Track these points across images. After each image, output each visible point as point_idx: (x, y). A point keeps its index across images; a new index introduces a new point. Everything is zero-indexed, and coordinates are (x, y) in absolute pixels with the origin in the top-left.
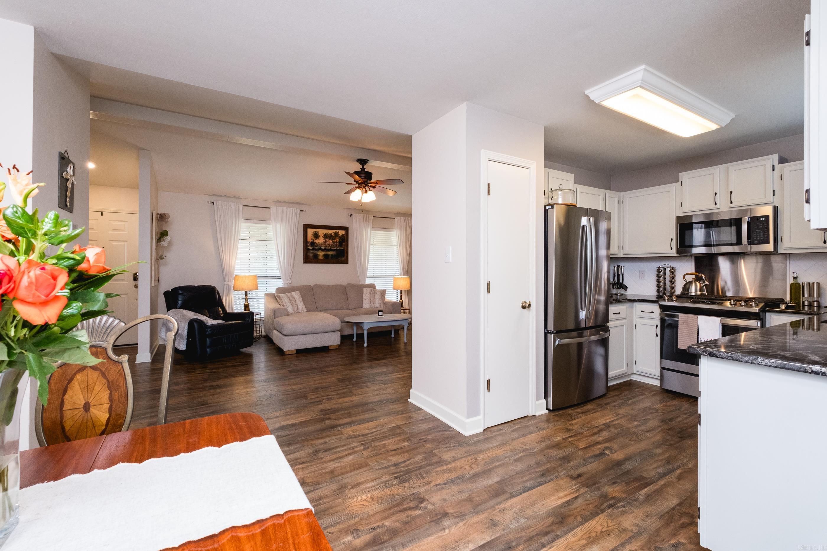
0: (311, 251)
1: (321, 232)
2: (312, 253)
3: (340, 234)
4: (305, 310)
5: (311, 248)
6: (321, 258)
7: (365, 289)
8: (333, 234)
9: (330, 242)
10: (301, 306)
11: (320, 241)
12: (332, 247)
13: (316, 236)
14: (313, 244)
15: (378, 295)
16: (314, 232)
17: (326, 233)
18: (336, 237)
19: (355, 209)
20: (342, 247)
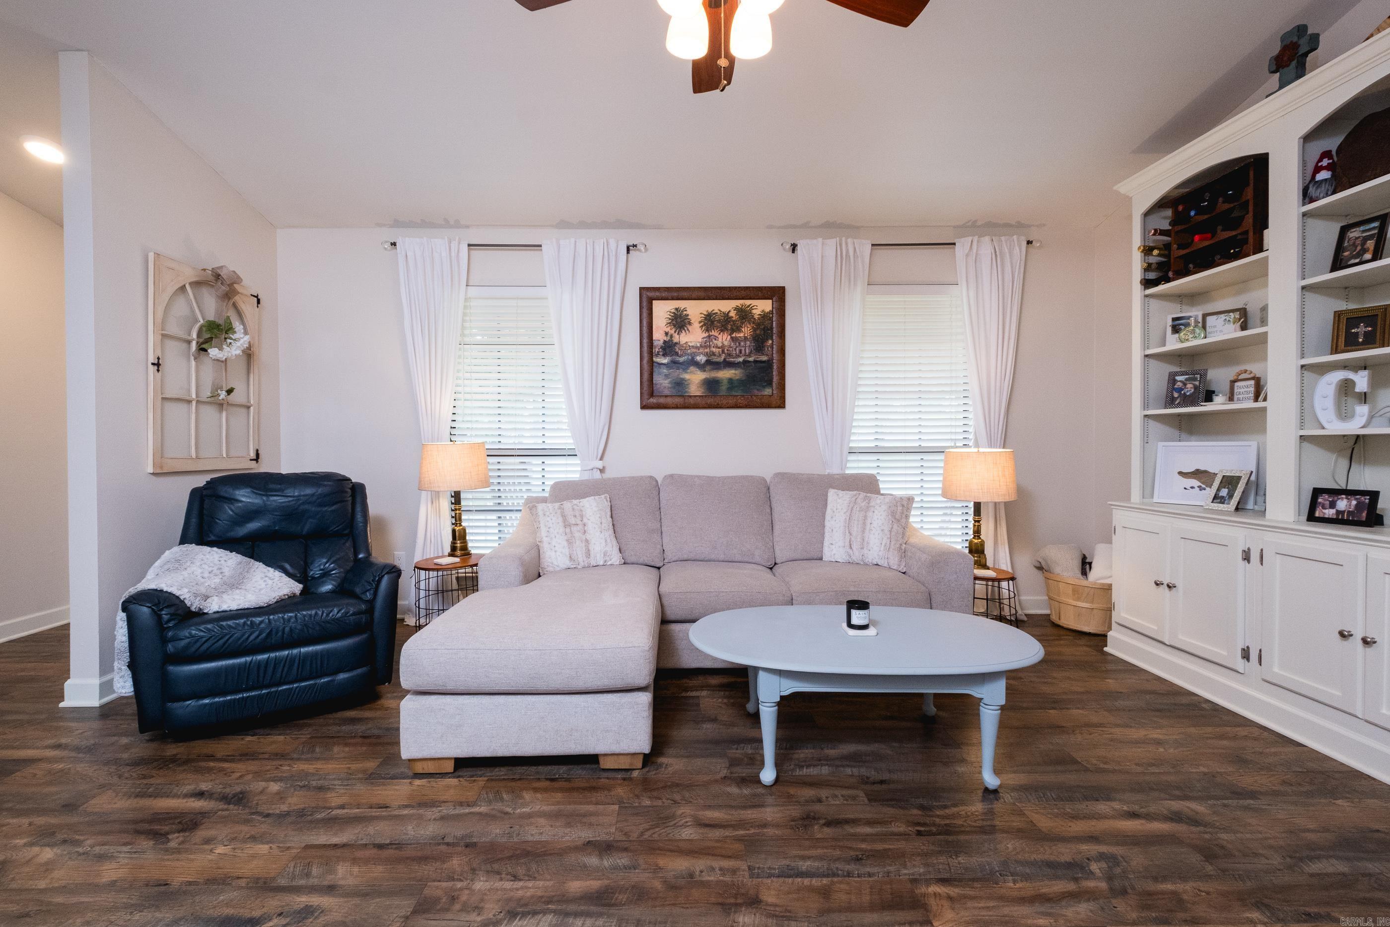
1: (696, 309)
3: (757, 312)
4: (616, 560)
7: (836, 494)
8: (733, 314)
9: (723, 339)
10: (607, 544)
11: (693, 337)
12: (729, 355)
14: (669, 347)
15: (879, 517)
16: (673, 311)
17: (710, 311)
18: (743, 323)
19: (806, 226)
20: (763, 354)
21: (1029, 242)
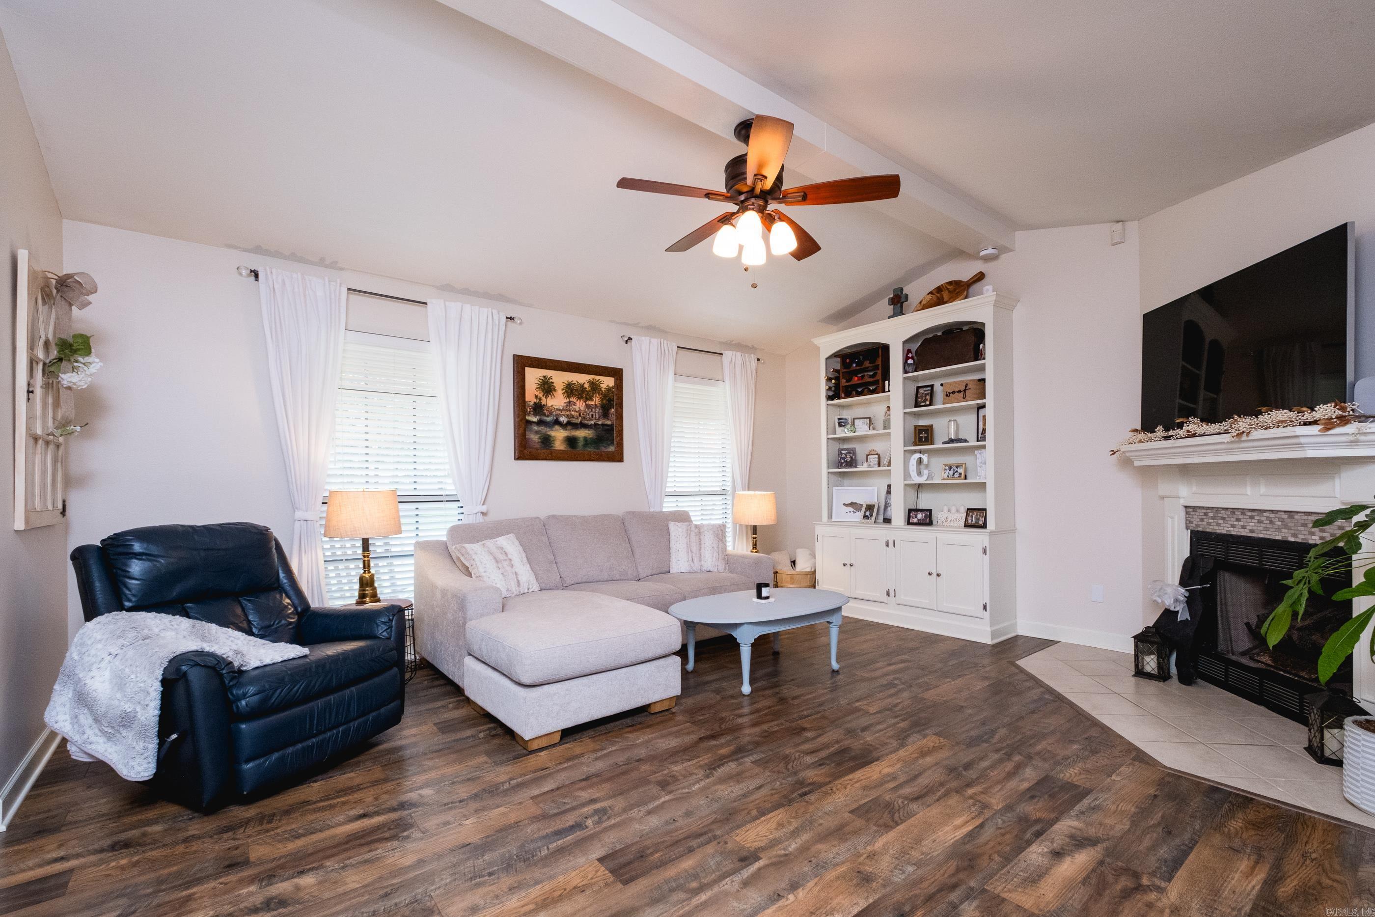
0: (535, 428)
1: (560, 379)
2: (537, 432)
3: (603, 386)
4: (535, 587)
5: (535, 419)
6: (559, 446)
7: (672, 526)
8: (587, 386)
9: (580, 405)
10: (526, 576)
11: (557, 401)
12: (584, 418)
13: (547, 387)
14: (538, 408)
15: (708, 540)
16: (542, 378)
17: (570, 381)
18: (594, 394)
19: (636, 325)
20: (608, 419)
21: (758, 360)
